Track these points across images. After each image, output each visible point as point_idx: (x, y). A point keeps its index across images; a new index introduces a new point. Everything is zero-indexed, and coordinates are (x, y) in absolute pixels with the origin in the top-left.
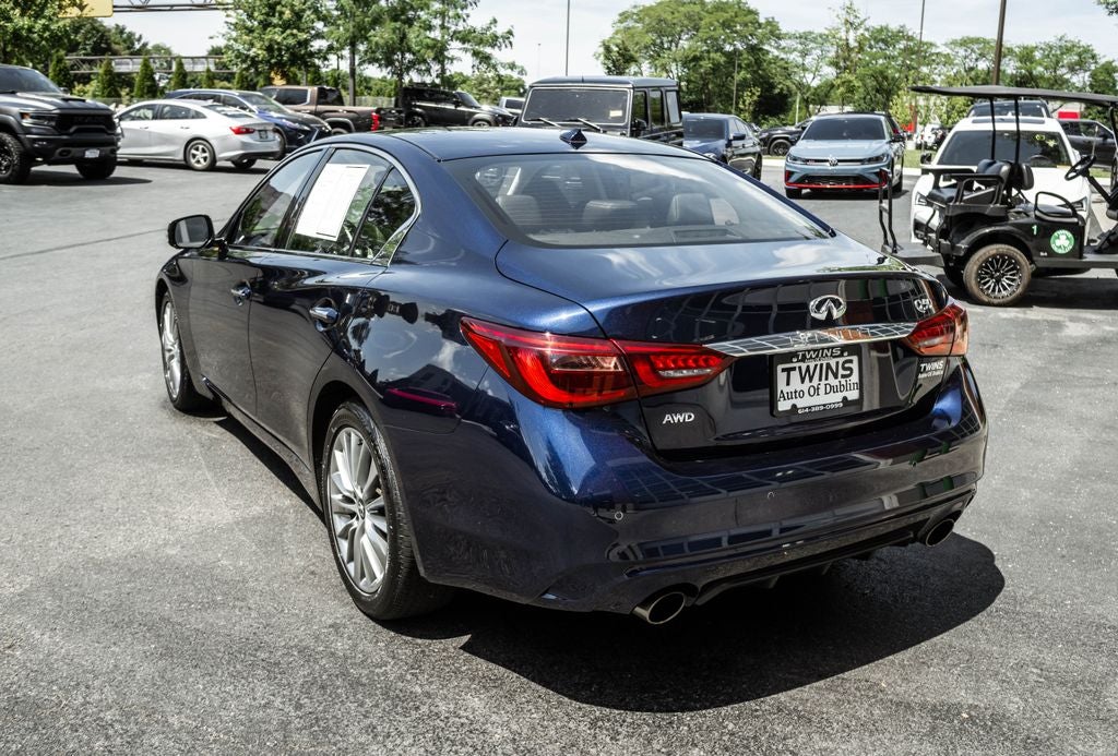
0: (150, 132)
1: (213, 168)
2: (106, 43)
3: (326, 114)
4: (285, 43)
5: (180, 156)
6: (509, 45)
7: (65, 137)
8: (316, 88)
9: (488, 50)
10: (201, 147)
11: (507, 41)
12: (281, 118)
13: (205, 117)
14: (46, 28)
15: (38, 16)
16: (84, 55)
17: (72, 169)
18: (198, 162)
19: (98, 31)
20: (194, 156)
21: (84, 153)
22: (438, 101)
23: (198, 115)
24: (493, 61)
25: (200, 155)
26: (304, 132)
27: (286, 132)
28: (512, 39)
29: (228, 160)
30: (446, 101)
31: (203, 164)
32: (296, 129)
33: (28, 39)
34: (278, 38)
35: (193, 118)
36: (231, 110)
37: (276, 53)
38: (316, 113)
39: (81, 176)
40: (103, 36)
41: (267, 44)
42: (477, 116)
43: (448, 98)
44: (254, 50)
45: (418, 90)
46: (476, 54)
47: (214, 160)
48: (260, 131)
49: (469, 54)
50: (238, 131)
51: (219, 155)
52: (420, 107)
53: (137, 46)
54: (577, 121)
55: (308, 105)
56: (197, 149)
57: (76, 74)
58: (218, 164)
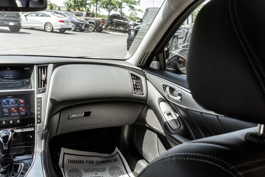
0: (35, 20)
1: (52, 31)
3: (88, 20)
5: (43, 28)
7: (2, 18)
8: (86, 13)
9: (133, 5)
10: (49, 25)
11: (138, 3)
12: (75, 20)
13: (50, 17)
17: (7, 28)
18: (48, 29)
20: (47, 28)
21: (9, 24)
22: (120, 19)
23: (49, 16)
24: (134, 9)
25: (49, 28)
26: (81, 24)
27: (76, 23)
28: (140, 3)
29: (57, 29)
30: (121, 19)
31: (50, 30)
32: (79, 23)
35: (47, 17)
36: (59, 15)
37: (77, 3)
38: (86, 19)
39: (10, 31)
42: (130, 24)
43: (122, 18)
44: (70, 2)
45: (114, 16)
46: (130, 6)
47: (53, 29)
48: (67, 22)
49: (128, 6)
50: (60, 21)
51: (54, 28)
55: (84, 17)
56: (48, 26)
58: (54, 31)
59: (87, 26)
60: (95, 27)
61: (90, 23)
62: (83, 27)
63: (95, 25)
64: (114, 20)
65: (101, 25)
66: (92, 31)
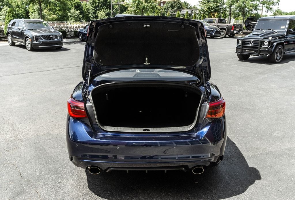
2: (181, 6)
3: (220, 26)
4: (213, 6)
6: (278, 5)
8: (218, 19)
9: (271, 6)
11: (277, 3)
14: (151, 5)
15: (149, 3)
16: (176, 9)
19: (179, 3)
26: (212, 31)
28: (279, 2)
32: (210, 30)
33: (147, 8)
34: (211, 5)
38: (217, 26)
40: (180, 4)
41: (208, 7)
46: (267, 7)
52: (252, 23)
53: (189, 7)
54: (271, 30)
55: (216, 23)
57: (173, 14)
59: (217, 32)
60: (226, 33)
61: (221, 29)
62: (213, 34)
63: (226, 31)
64: (250, 23)
65: (232, 31)
66: (223, 36)
